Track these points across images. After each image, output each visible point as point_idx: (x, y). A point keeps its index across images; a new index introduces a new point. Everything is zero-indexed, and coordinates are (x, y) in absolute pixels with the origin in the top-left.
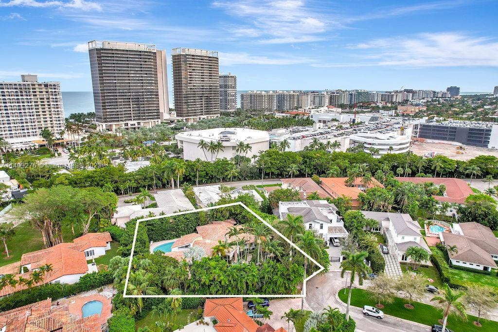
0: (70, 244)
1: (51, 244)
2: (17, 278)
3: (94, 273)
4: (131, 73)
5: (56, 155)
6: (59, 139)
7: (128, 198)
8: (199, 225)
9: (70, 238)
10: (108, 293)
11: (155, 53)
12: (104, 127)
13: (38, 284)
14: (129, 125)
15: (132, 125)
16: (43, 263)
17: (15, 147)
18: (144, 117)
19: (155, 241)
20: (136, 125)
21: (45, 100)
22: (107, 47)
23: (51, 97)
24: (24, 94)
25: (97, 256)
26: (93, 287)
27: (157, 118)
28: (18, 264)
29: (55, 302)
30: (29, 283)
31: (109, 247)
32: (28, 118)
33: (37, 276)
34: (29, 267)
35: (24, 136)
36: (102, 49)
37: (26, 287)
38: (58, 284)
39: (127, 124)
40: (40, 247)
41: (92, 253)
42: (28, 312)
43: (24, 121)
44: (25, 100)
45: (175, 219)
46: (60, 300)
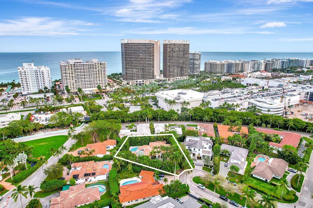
0: (102, 143)
1: (96, 142)
2: (85, 152)
3: (108, 155)
4: (140, 55)
5: (103, 98)
6: (104, 89)
7: (127, 125)
8: (150, 142)
9: (102, 140)
10: (112, 162)
11: (153, 44)
12: (126, 83)
13: (91, 156)
14: (138, 82)
15: (139, 82)
16: (93, 149)
17: (86, 93)
18: (146, 78)
19: (132, 146)
20: (142, 82)
21: (100, 71)
22: (129, 42)
23: (102, 69)
24: (92, 68)
25: (110, 149)
26: (107, 160)
27: (153, 79)
28: (85, 147)
29: (95, 162)
30: (88, 155)
31: (115, 146)
32: (93, 79)
33: (91, 153)
34: (89, 149)
35: (91, 87)
36: (127, 44)
37: (87, 156)
38: (96, 157)
39: (137, 82)
40: (92, 142)
41: (109, 147)
42: (88, 163)
43: (91, 81)
44: (92, 71)
45: (141, 138)
46: (97, 162)
